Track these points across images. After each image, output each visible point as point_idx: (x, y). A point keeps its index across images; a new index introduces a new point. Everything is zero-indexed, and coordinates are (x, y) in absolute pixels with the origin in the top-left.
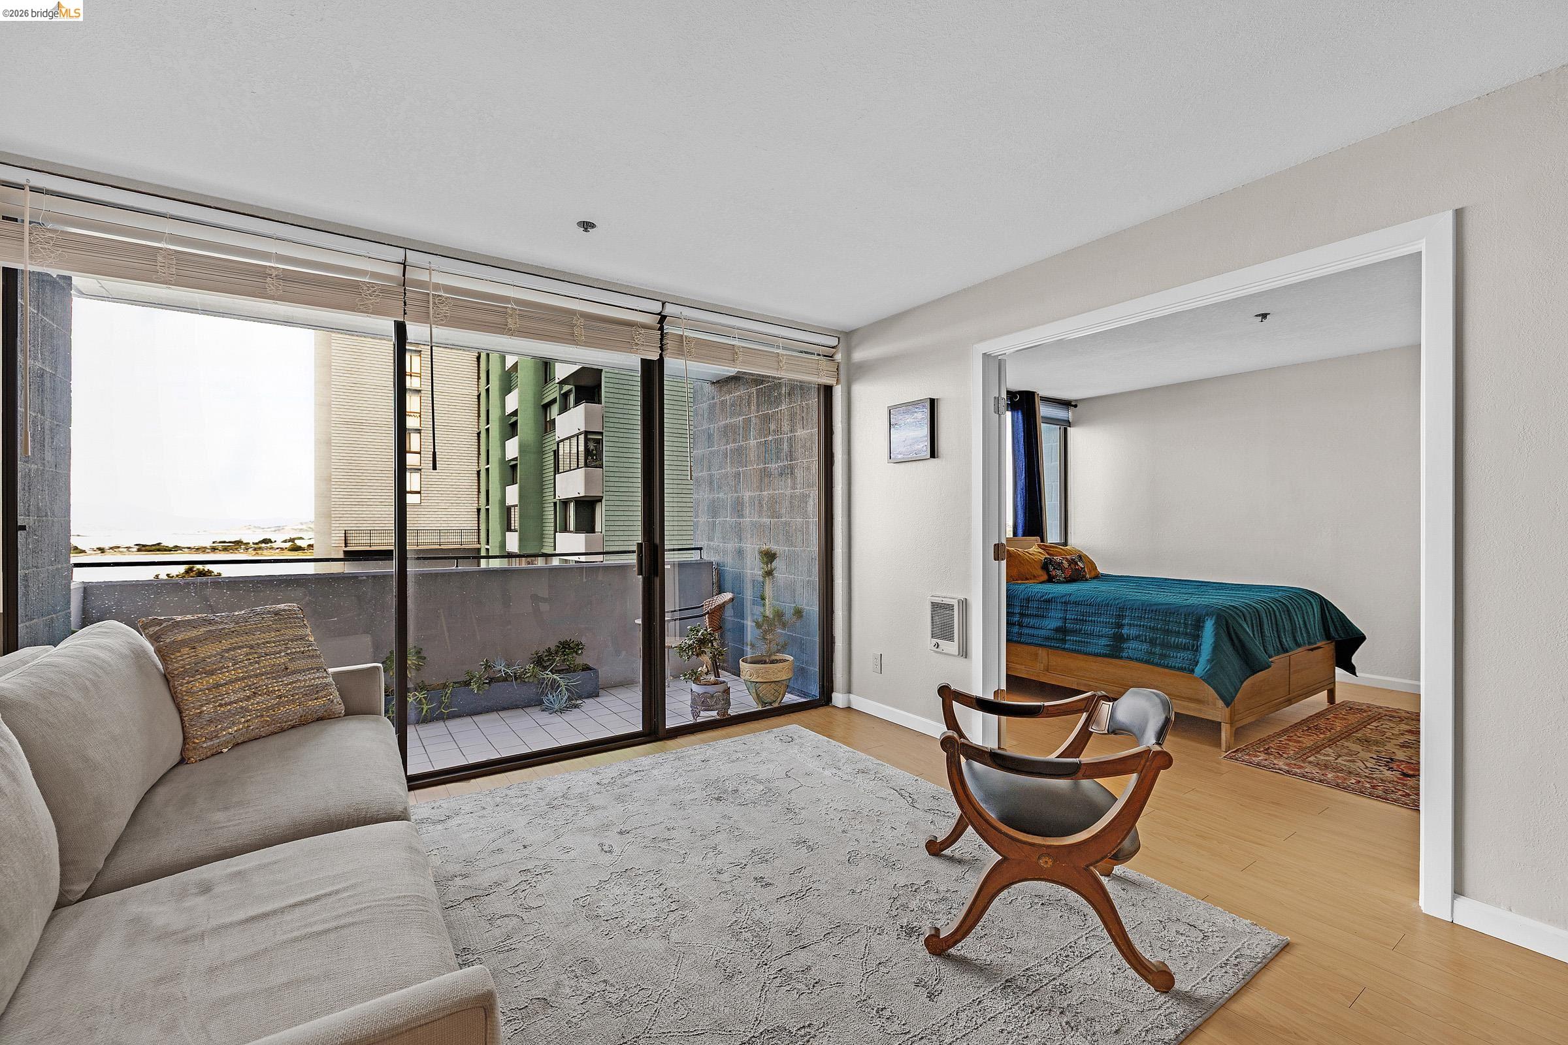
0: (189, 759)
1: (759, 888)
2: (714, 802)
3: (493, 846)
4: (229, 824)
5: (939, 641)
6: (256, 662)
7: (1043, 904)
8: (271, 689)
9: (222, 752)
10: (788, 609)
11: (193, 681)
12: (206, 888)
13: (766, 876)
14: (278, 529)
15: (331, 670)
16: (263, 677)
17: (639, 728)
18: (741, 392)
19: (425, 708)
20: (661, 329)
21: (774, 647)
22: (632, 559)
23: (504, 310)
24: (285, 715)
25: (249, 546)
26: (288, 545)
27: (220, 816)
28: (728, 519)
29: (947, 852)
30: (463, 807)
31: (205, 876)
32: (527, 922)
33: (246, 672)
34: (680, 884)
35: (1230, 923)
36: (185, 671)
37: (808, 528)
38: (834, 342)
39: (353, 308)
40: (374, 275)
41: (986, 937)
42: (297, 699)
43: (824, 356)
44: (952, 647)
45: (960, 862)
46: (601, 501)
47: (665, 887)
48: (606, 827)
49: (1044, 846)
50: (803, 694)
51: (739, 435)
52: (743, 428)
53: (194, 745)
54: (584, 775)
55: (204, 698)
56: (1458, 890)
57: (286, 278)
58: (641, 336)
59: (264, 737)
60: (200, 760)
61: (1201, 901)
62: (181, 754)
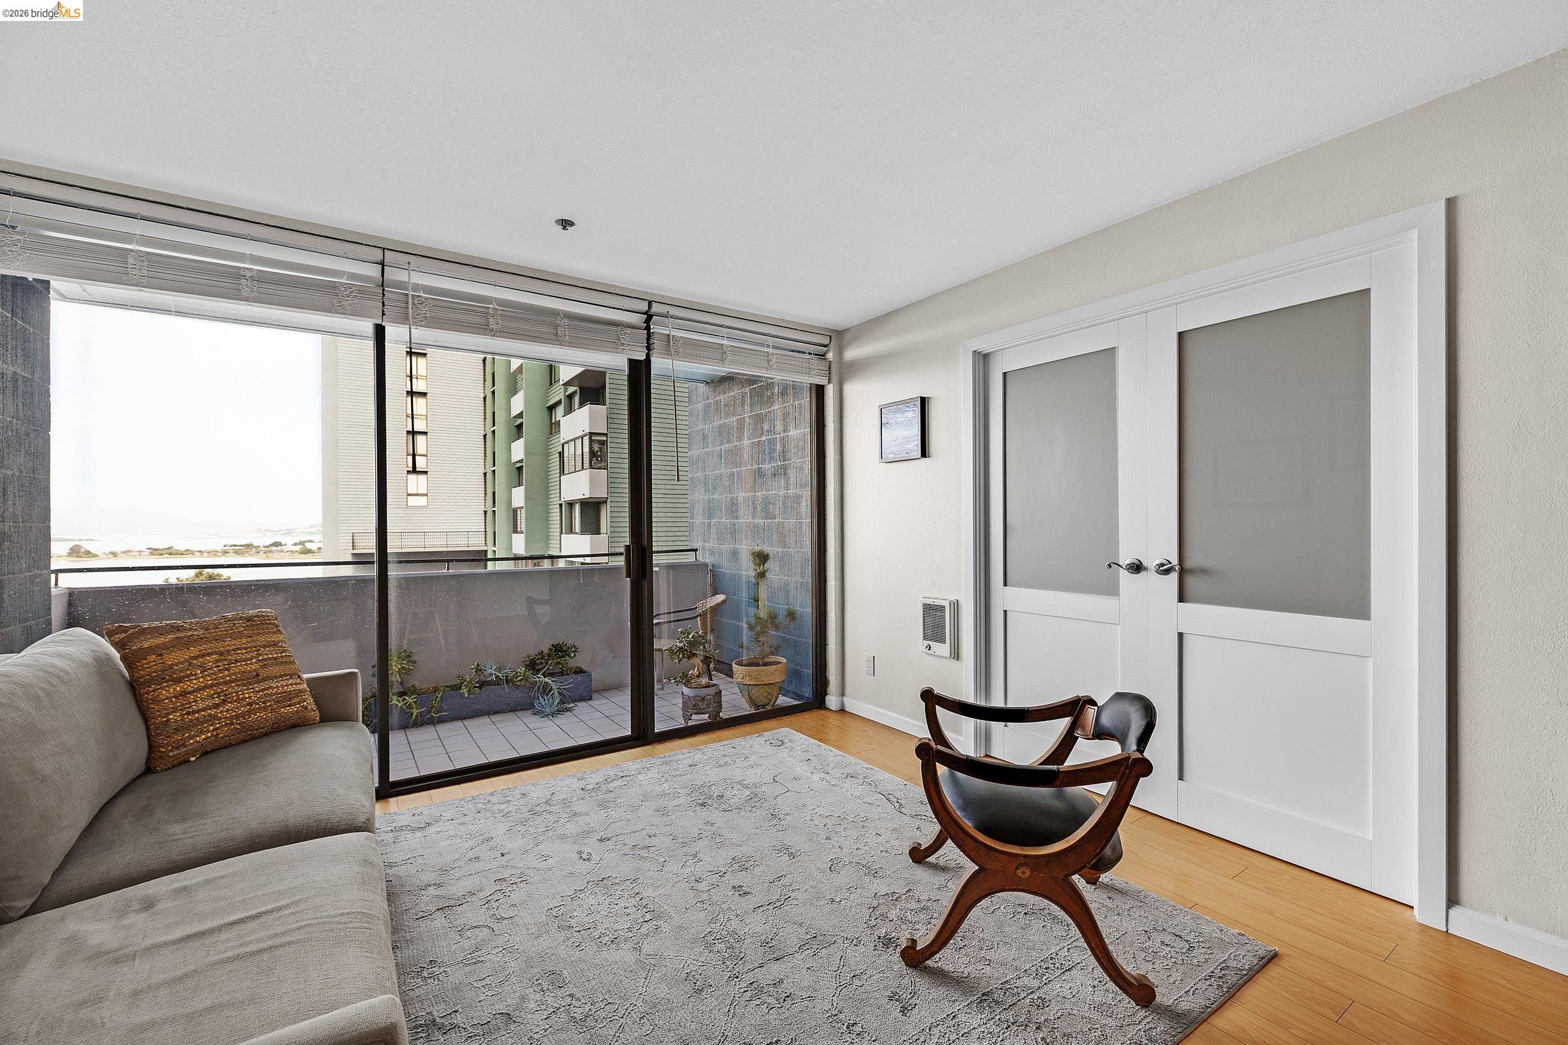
0: (155, 768)
1: (736, 898)
2: (698, 808)
3: (471, 855)
4: (183, 836)
5: (931, 643)
6: (226, 669)
7: (1025, 913)
8: (241, 696)
9: (189, 761)
10: (782, 609)
11: (159, 689)
12: (148, 905)
13: (745, 885)
14: (289, 532)
15: (305, 676)
16: (233, 685)
17: (628, 732)
18: (736, 391)
19: (415, 712)
20: (648, 328)
21: (767, 649)
22: (620, 561)
23: (485, 310)
24: (256, 722)
25: (260, 549)
26: (298, 548)
27: (176, 829)
28: (722, 520)
29: (931, 859)
30: (444, 814)
31: (150, 891)
32: (498, 933)
33: (215, 679)
34: (656, 894)
35: (1217, 933)
36: (152, 679)
37: (801, 529)
38: (826, 341)
39: (329, 310)
40: (352, 276)
41: (965, 948)
42: (269, 706)
43: (816, 355)
44: (943, 649)
45: (944, 869)
46: (606, 502)
47: (641, 896)
48: (586, 833)
49: (1021, 855)
50: (797, 696)
51: (733, 435)
52: (737, 429)
53: (159, 754)
54: (569, 781)
55: (171, 706)
56: (1453, 899)
57: (261, 279)
58: (627, 336)
59: (234, 745)
60: (166, 770)
61: (1189, 910)
62: (147, 762)
